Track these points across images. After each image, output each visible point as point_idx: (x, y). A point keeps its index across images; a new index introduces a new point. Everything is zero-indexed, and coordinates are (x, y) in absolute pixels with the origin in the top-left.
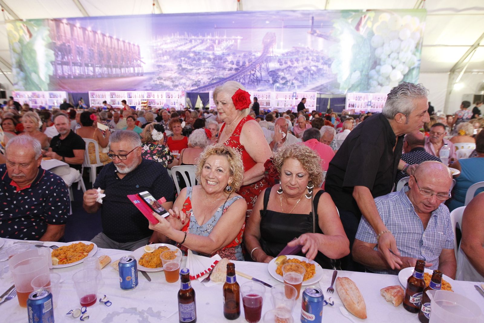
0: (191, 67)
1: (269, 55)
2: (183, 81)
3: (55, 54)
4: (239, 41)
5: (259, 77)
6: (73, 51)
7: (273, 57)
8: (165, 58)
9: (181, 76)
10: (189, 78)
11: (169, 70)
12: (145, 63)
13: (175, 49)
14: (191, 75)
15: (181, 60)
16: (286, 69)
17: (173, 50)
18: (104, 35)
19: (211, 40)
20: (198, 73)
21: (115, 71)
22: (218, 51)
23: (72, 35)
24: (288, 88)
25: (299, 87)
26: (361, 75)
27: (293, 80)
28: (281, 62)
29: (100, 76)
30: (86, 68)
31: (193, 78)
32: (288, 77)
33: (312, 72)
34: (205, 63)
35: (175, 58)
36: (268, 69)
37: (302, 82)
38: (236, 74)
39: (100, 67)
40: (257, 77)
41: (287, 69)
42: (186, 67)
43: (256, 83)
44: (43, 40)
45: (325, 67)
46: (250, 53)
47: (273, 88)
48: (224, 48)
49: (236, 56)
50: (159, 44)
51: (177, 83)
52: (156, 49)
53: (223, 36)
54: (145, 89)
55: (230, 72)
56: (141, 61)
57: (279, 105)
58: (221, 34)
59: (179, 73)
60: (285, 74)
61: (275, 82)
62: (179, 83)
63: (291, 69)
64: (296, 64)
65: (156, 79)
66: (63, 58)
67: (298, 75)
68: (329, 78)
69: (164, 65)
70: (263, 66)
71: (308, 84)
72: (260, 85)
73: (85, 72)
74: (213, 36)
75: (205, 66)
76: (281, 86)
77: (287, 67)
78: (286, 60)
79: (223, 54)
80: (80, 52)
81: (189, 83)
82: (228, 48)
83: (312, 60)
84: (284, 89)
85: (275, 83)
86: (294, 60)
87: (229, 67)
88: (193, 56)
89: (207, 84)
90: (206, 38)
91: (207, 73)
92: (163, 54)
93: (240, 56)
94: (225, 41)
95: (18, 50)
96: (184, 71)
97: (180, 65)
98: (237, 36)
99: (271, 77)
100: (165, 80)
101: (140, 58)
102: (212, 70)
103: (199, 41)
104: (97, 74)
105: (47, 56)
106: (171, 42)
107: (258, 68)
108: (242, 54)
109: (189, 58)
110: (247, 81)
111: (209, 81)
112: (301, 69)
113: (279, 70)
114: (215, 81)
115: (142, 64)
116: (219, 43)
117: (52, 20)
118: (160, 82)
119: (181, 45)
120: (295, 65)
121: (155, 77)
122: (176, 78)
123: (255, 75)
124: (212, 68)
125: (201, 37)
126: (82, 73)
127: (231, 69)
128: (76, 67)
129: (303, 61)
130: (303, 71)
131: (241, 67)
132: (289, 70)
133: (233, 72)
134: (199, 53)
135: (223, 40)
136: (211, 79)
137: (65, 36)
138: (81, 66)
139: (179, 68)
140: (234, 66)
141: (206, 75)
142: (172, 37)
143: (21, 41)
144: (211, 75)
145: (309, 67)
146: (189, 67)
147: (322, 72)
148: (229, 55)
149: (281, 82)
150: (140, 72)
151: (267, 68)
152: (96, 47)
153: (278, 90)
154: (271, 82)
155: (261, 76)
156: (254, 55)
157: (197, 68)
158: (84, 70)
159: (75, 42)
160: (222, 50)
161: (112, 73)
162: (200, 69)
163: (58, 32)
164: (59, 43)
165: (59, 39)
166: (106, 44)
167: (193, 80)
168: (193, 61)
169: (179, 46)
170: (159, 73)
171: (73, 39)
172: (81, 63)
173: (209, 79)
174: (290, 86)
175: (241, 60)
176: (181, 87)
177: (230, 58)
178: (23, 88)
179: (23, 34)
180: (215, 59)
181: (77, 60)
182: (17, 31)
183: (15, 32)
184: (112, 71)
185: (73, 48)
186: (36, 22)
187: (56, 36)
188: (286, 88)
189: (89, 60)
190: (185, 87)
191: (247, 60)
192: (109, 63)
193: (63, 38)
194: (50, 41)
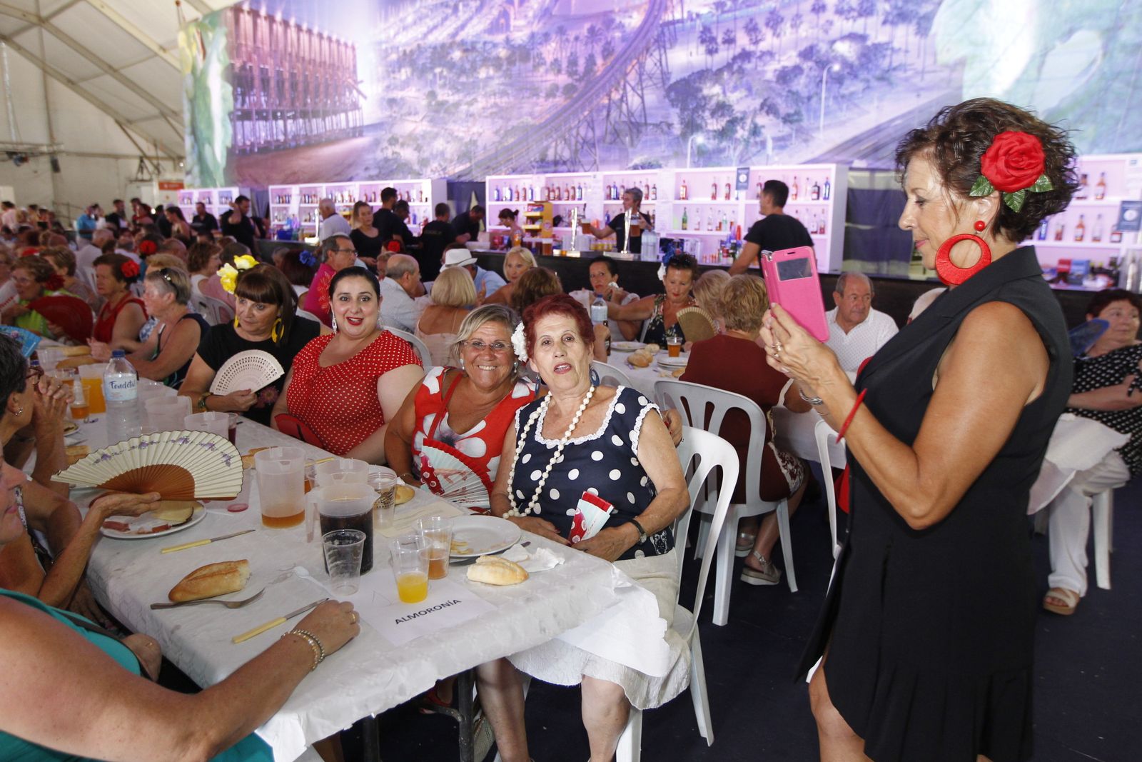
0: (456, 98)
1: (668, 17)
2: (439, 144)
3: (233, 93)
5: (637, 114)
6: (257, 82)
7: (682, 21)
8: (405, 73)
9: (435, 130)
10: (451, 134)
11: (410, 114)
12: (365, 97)
13: (422, 43)
14: (455, 122)
15: (435, 75)
16: (729, 66)
17: (419, 46)
18: (299, 28)
20: (472, 115)
21: (317, 125)
22: (519, 29)
23: (255, 41)
24: (738, 152)
25: (781, 143)
26: (1106, 51)
27: (755, 113)
28: (713, 40)
29: (293, 144)
30: (274, 122)
31: (461, 134)
32: (740, 101)
33: (836, 67)
34: (489, 78)
35: (421, 72)
36: (665, 75)
37: (791, 122)
38: (565, 109)
39: (294, 118)
40: (630, 114)
41: (735, 67)
42: (445, 98)
43: (628, 139)
44: (219, 60)
45: (903, 35)
46: (608, 20)
47: (685, 155)
48: (535, 17)
49: (567, 40)
50: (392, 32)
51: (426, 154)
52: (386, 49)
54: (367, 174)
55: (550, 102)
56: (359, 92)
57: (688, 225)
59: (432, 121)
60: (724, 93)
61: (692, 126)
62: (431, 154)
63: (748, 66)
64: (768, 41)
65: (385, 144)
66: (243, 102)
67: (778, 87)
68: (918, 91)
69: (402, 99)
70: (650, 63)
71: (818, 129)
72: (639, 146)
73: (272, 135)
75: (488, 89)
76: (711, 144)
77: (735, 59)
78: (731, 26)
79: (533, 36)
80: (265, 82)
81: (451, 149)
82: (545, 14)
83: (839, 12)
84: (726, 154)
85: (692, 133)
86: (761, 22)
87: (548, 85)
88: (461, 59)
91: (491, 114)
92: (400, 64)
93: (577, 39)
95: (191, 91)
96: (442, 115)
97: (432, 94)
99: (678, 110)
100: (402, 145)
101: (356, 82)
102: (505, 99)
103: (475, 6)
104: (290, 137)
105: (224, 99)
106: (415, 23)
107: (632, 77)
108: (587, 26)
109: (451, 66)
110: (599, 132)
111: (496, 139)
112: (790, 59)
113: (702, 75)
114: (511, 140)
115: (362, 102)
117: (230, 10)
118: (394, 153)
119: (435, 27)
120: (763, 46)
121: (384, 135)
122: (424, 136)
123: (624, 106)
124: (504, 94)
126: (269, 138)
127: (551, 94)
128: (261, 124)
129: (797, 20)
130: (797, 70)
131: (580, 79)
132: (741, 71)
133: (560, 100)
134: (473, 44)
136: (502, 132)
137: (246, 45)
138: (266, 119)
139: (429, 104)
140: (563, 79)
141: (489, 120)
143: (194, 70)
144: (502, 118)
145: (823, 47)
146: (453, 99)
147: (885, 64)
148: (546, 37)
149: (710, 127)
150: (358, 124)
151: (662, 72)
152: (287, 65)
153: (701, 162)
154: (677, 129)
155: (644, 108)
156: (621, 26)
157: (469, 99)
158: (271, 128)
159: (259, 56)
160: (530, 23)
161: (311, 131)
162: (475, 100)
163: (238, 36)
164: (238, 64)
165: (238, 56)
166: (301, 54)
167: (461, 139)
168: (459, 76)
169: (431, 31)
170: (392, 125)
171: (256, 49)
172: (267, 112)
173: (496, 132)
174: (747, 142)
175: (582, 51)
176: (435, 165)
177: (550, 51)
178: (198, 181)
179: (196, 51)
180: (511, 61)
181: (261, 105)
182: (190, 45)
183: (187, 51)
184: (311, 126)
185: (256, 73)
186: (212, 19)
187: (234, 49)
188: (732, 151)
189: (278, 102)
190: (444, 165)
191: (598, 48)
192: (305, 104)
193: (244, 49)
194: (228, 61)
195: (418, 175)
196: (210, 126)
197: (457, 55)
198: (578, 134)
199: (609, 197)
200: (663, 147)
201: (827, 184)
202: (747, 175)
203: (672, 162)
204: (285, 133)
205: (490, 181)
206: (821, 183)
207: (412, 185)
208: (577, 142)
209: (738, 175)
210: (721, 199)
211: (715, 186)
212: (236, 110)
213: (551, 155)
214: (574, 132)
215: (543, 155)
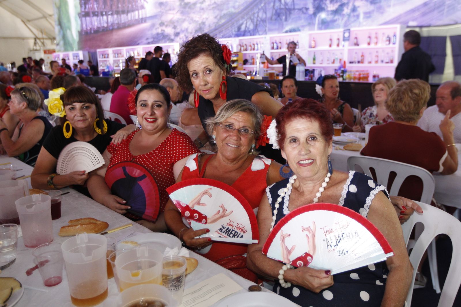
2: (185, 25)
3: (80, 4)
5: (289, 4)
9: (184, 17)
10: (192, 19)
11: (170, 10)
12: (147, 2)
14: (194, 13)
20: (203, 9)
21: (124, 18)
24: (344, 21)
25: (368, 15)
29: (111, 28)
30: (102, 17)
31: (197, 19)
37: (375, 3)
39: (112, 14)
40: (286, 4)
43: (284, 18)
47: (314, 24)
51: (178, 30)
54: (147, 42)
57: (317, 61)
59: (182, 13)
61: (319, 9)
62: (181, 30)
65: (158, 26)
66: (85, 8)
69: (167, 2)
71: (389, 6)
72: (290, 21)
73: (100, 24)
76: (329, 18)
81: (192, 27)
84: (337, 22)
85: (319, 12)
91: (213, 8)
95: (58, 3)
96: (187, 9)
100: (167, 26)
104: (110, 24)
105: (76, 7)
110: (269, 15)
111: (216, 21)
114: (223, 21)
115: (146, 5)
118: (162, 30)
121: (157, 21)
122: (178, 21)
126: (99, 26)
128: (95, 18)
136: (218, 17)
138: (97, 16)
139: (181, 4)
141: (212, 11)
144: (218, 9)
149: (329, 9)
150: (144, 16)
153: (323, 27)
154: (311, 11)
155: (293, 1)
158: (100, 21)
161: (121, 21)
167: (197, 22)
170: (161, 16)
172: (98, 12)
173: (216, 17)
174: (349, 15)
176: (182, 35)
178: (63, 49)
181: (94, 9)
184: (121, 19)
188: (340, 21)
189: (103, 7)
190: (187, 35)
192: (118, 7)
195: (172, 41)
196: (69, 21)
198: (258, 16)
199: (273, 48)
200: (303, 21)
201: (395, 36)
202: (349, 33)
203: (307, 28)
204: (107, 23)
206: (391, 36)
207: (169, 46)
208: (257, 20)
209: (344, 33)
210: (334, 47)
211: (331, 40)
212: (82, 12)
213: (243, 28)
214: (256, 15)
215: (239, 28)
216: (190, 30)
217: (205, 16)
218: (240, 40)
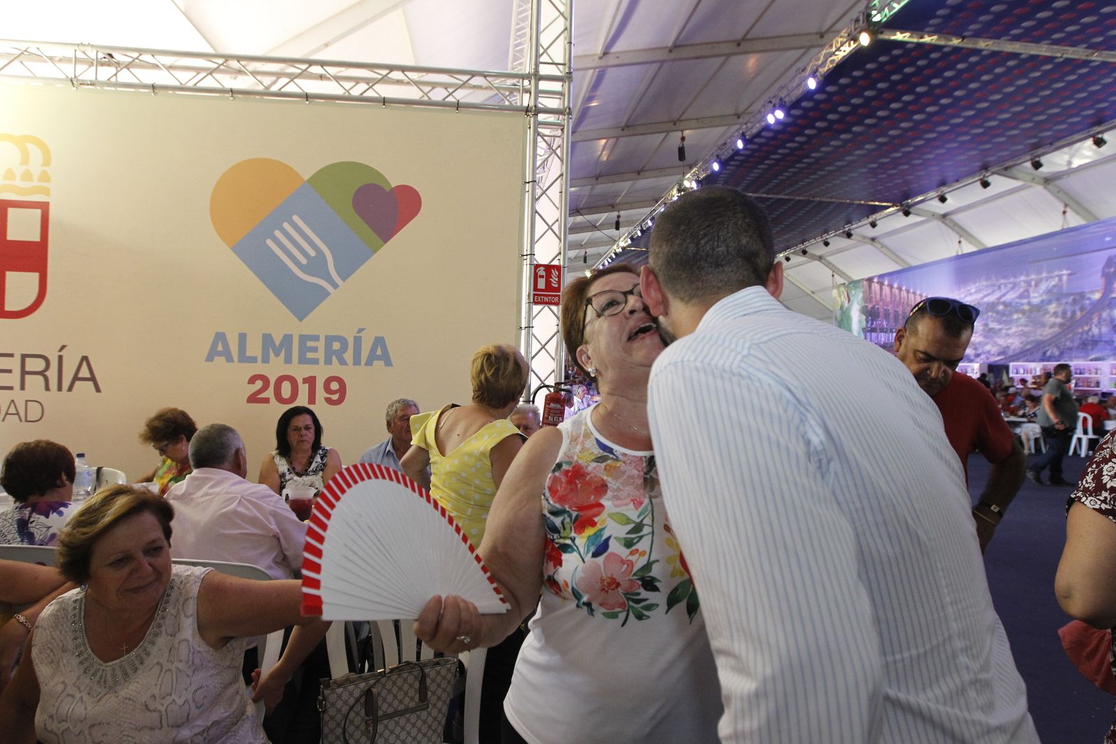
0: (1000, 327)
2: (988, 348)
3: (866, 319)
4: (1065, 278)
5: (1097, 336)
6: (881, 315)
10: (996, 343)
13: (981, 301)
14: (999, 337)
17: (979, 303)
18: (908, 291)
19: (1026, 282)
20: (1008, 335)
22: (1035, 297)
23: (881, 296)
31: (1001, 343)
34: (1018, 319)
38: (1059, 333)
40: (1093, 336)
43: (1090, 347)
44: (858, 303)
46: (1082, 295)
48: (1043, 293)
49: (1062, 304)
50: (963, 296)
51: (979, 352)
53: (1041, 274)
55: (1052, 330)
58: (1039, 272)
59: (985, 337)
62: (983, 352)
66: (872, 324)
70: (1105, 315)
72: (1095, 351)
73: (888, 340)
74: (1028, 275)
75: (1019, 323)
79: (1042, 301)
80: (887, 316)
81: (994, 350)
82: (1049, 291)
87: (1051, 323)
88: (1003, 309)
89: (1018, 351)
90: (1018, 280)
91: (1019, 334)
93: (1066, 303)
94: (1044, 282)
95: (839, 318)
96: (991, 334)
97: (986, 325)
98: (1061, 270)
102: (1027, 328)
103: (1010, 286)
105: (860, 322)
106: (976, 292)
107: (1095, 320)
108: (1072, 298)
109: (998, 312)
110: (1076, 344)
111: (1021, 346)
114: (1029, 347)
116: (1037, 285)
117: (866, 280)
122: (980, 343)
123: (1090, 334)
124: (1026, 326)
125: (1012, 280)
127: (1052, 327)
128: (882, 334)
131: (1068, 321)
133: (1057, 329)
134: (1010, 303)
135: (1041, 280)
136: (1025, 343)
137: (876, 298)
138: (884, 332)
139: (984, 330)
140: (1059, 320)
141: (1018, 337)
142: (978, 284)
143: (842, 307)
144: (1025, 336)
146: (997, 327)
148: (1050, 302)
151: (1111, 319)
152: (901, 308)
155: (1101, 334)
156: (1089, 299)
157: (1007, 327)
159: (883, 303)
160: (1041, 296)
162: (1010, 328)
163: (870, 293)
164: (870, 306)
165: (870, 302)
166: (910, 303)
167: (1001, 345)
168: (1002, 317)
169: (985, 296)
171: (881, 299)
173: (1022, 343)
175: (1069, 309)
176: (983, 357)
177: (1052, 308)
179: (844, 299)
180: (1030, 311)
181: (883, 325)
182: (840, 296)
183: (838, 298)
185: (881, 310)
186: (854, 284)
187: (868, 298)
190: (988, 356)
191: (1077, 308)
193: (874, 299)
194: (863, 304)
195: (971, 361)
197: (1001, 307)
200: (1107, 352)
205: (1013, 365)
207: (968, 366)
212: (867, 327)
213: (1049, 353)
214: (1063, 344)
215: (1045, 353)
216: (992, 352)
217: (1010, 341)
218: (1044, 365)
